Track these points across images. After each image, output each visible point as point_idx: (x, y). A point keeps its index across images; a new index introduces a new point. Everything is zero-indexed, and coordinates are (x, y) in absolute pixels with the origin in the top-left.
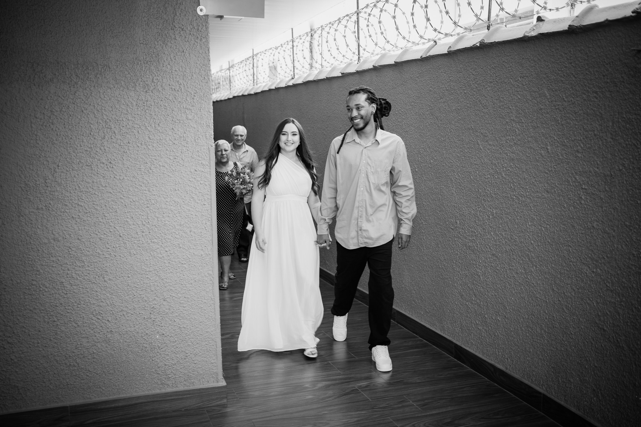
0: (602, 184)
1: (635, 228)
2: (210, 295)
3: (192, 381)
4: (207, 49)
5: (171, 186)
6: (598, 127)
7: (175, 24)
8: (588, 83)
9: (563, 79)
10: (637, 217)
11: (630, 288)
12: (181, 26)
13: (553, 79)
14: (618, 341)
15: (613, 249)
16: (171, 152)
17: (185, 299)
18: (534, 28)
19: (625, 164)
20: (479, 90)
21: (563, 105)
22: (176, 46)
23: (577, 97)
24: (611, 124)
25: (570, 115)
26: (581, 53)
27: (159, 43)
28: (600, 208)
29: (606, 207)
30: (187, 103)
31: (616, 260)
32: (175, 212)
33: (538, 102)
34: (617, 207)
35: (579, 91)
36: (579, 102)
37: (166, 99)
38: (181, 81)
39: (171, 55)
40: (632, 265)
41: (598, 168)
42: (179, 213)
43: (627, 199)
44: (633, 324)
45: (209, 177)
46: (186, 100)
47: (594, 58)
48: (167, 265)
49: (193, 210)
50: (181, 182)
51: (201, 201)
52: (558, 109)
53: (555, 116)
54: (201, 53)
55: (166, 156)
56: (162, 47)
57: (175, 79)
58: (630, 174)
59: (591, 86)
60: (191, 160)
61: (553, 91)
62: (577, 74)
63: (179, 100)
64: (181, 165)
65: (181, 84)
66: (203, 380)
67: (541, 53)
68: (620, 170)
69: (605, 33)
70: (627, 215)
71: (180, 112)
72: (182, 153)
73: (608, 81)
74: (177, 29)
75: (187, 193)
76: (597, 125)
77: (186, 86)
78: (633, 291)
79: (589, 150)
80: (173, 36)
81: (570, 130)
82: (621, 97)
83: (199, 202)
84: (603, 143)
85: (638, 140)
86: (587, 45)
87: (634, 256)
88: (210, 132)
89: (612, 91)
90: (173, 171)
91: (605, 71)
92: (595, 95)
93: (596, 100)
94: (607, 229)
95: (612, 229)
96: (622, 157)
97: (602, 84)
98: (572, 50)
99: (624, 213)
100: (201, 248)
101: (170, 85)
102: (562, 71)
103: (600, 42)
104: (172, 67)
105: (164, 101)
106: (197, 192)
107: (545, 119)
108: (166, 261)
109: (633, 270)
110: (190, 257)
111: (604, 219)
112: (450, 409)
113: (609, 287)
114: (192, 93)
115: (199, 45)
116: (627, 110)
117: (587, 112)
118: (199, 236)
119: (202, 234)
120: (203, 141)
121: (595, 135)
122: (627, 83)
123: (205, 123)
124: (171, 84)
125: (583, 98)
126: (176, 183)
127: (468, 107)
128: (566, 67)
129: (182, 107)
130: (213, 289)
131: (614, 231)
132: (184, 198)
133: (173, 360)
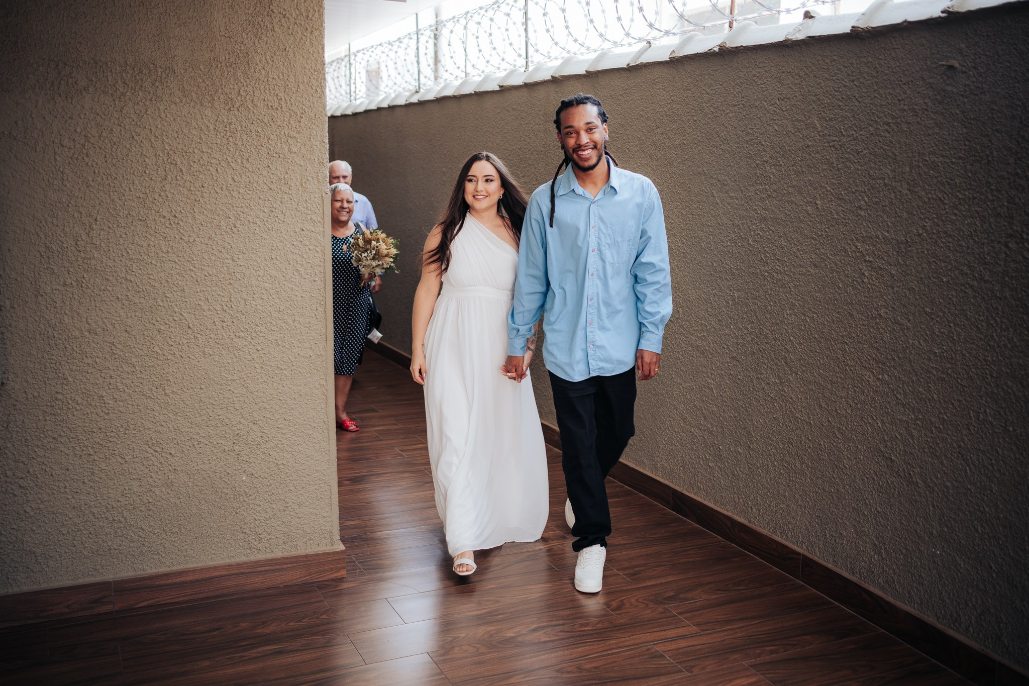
0: (893, 254)
1: (938, 316)
2: (322, 417)
3: (295, 543)
4: (321, 47)
5: (266, 252)
6: (890, 173)
7: (273, 8)
8: (877, 110)
9: (841, 104)
10: (941, 300)
11: (929, 399)
12: (282, 10)
13: (827, 103)
14: (910, 474)
15: (906, 347)
16: (266, 202)
17: (286, 423)
18: (801, 28)
19: (926, 226)
20: (716, 117)
21: (840, 141)
22: (274, 41)
23: (861, 130)
24: (908, 169)
25: (850, 156)
26: (868, 67)
27: (249, 36)
28: (890, 289)
29: (899, 287)
30: (290, 127)
31: (910, 361)
32: (272, 292)
33: (803, 136)
34: (914, 287)
35: (864, 122)
36: (864, 138)
37: (258, 121)
38: (281, 95)
39: (267, 55)
40: (933, 368)
41: (888, 232)
42: (277, 293)
43: (929, 276)
44: (931, 450)
45: (322, 239)
46: (289, 123)
47: (887, 74)
48: (259, 371)
49: (297, 289)
50: (280, 247)
51: (309, 276)
52: (834, 146)
53: (828, 157)
54: (311, 52)
55: (259, 207)
56: (254, 43)
57: (272, 92)
58: (933, 240)
59: (882, 115)
60: (295, 214)
61: (826, 121)
62: (861, 98)
63: (279, 123)
64: (281, 222)
65: (281, 99)
66: (312, 542)
67: (810, 64)
68: (920, 235)
69: (903, 39)
70: (928, 298)
71: (279, 141)
72: (281, 203)
73: (906, 108)
74: (277, 16)
75: (290, 264)
76: (888, 171)
77: (288, 102)
78: (933, 404)
79: (876, 206)
80: (270, 27)
81: (850, 178)
82: (923, 131)
83: (306, 277)
84: (896, 196)
85: (945, 193)
86: (877, 55)
87: (936, 356)
88: (325, 172)
89: (910, 123)
90: (269, 230)
91: (901, 93)
92: (887, 127)
93: (888, 135)
94: (899, 318)
95: (907, 318)
96: (922, 216)
97: (897, 112)
98: (854, 62)
99: (924, 294)
100: (309, 346)
101: (264, 100)
102: (840, 92)
103: (896, 52)
104: (268, 73)
105: (256, 125)
106: (304, 263)
107: (814, 160)
108: (257, 365)
109: (935, 376)
110: (293, 360)
111: (895, 304)
112: (671, 578)
113: (900, 400)
114: (299, 113)
115: (308, 40)
116: (931, 149)
117: (875, 151)
118: (306, 329)
119: (311, 325)
120: (313, 185)
121: (885, 185)
122: (932, 112)
123: (316, 159)
124: (266, 99)
125: (870, 131)
126: (273, 248)
128: (845, 86)
129: (282, 133)
130: (326, 407)
131: (909, 321)
132: (284, 270)
133: (266, 512)
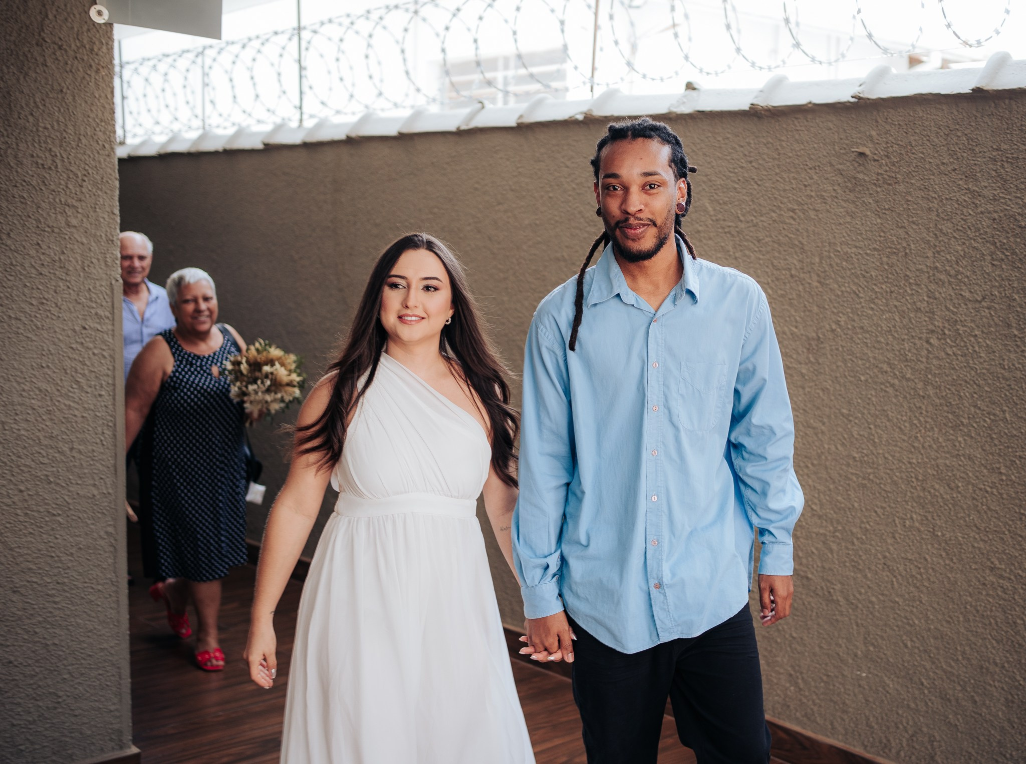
0: (803, 352)
1: (856, 418)
2: (108, 576)
3: (69, 752)
4: (109, 90)
5: (33, 358)
6: (797, 263)
7: (45, 35)
8: (780, 196)
9: (736, 186)
10: (859, 401)
11: (849, 509)
12: (57, 39)
13: (720, 185)
14: (829, 592)
15: (822, 452)
16: (34, 291)
17: (59, 587)
18: (685, 100)
19: (839, 321)
20: (579, 194)
21: (737, 227)
22: (46, 79)
23: (762, 216)
24: (817, 260)
25: (750, 244)
26: (768, 148)
27: (11, 70)
28: (800, 390)
29: (811, 387)
30: (68, 193)
31: (826, 468)
32: (41, 411)
33: (692, 220)
34: (828, 387)
35: (765, 207)
36: (765, 224)
37: (24, 184)
38: (56, 150)
39: (37, 95)
40: (852, 474)
41: (796, 327)
42: (49, 412)
43: (845, 375)
44: (853, 564)
45: (110, 340)
46: (67, 187)
47: (790, 157)
48: (21, 519)
49: (77, 406)
50: (53, 351)
51: (93, 389)
52: (729, 233)
53: (723, 244)
54: (97, 96)
55: (24, 298)
56: (18, 80)
57: (43, 145)
58: (848, 336)
59: (785, 200)
60: (74, 307)
61: (720, 204)
62: (761, 180)
63: (53, 187)
64: (54, 318)
65: (56, 155)
66: (93, 748)
67: (698, 141)
68: (833, 331)
69: (807, 121)
70: (844, 398)
71: (53, 211)
72: (56, 292)
73: (813, 194)
74: (50, 47)
75: (66, 373)
76: (795, 262)
77: (66, 160)
78: (853, 514)
79: (781, 299)
80: (40, 60)
81: (750, 267)
82: (833, 219)
83: (89, 390)
84: (804, 289)
85: (860, 286)
86: (778, 136)
87: (855, 461)
88: (114, 252)
89: (818, 211)
90: (38, 328)
91: (808, 178)
92: (791, 214)
93: (793, 222)
94: (812, 421)
95: (821, 421)
96: (835, 311)
97: (803, 198)
98: (752, 142)
99: (840, 395)
100: (92, 482)
101: (32, 156)
102: (735, 173)
103: (800, 135)
104: (38, 120)
105: (21, 188)
106: (86, 372)
107: (706, 247)
108: (19, 512)
109: (854, 482)
110: (70, 501)
111: (806, 406)
113: (816, 511)
114: (79, 174)
115: (93, 80)
116: (843, 239)
117: (779, 240)
118: (88, 459)
119: (95, 454)
120: (100, 271)
121: (792, 276)
122: (842, 200)
123: (103, 236)
124: (35, 155)
125: (772, 217)
126: (44, 353)
127: (557, 222)
128: (742, 167)
129: (57, 200)
130: (115, 563)
131: (824, 424)
132: (59, 382)
133: (30, 713)
